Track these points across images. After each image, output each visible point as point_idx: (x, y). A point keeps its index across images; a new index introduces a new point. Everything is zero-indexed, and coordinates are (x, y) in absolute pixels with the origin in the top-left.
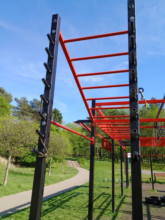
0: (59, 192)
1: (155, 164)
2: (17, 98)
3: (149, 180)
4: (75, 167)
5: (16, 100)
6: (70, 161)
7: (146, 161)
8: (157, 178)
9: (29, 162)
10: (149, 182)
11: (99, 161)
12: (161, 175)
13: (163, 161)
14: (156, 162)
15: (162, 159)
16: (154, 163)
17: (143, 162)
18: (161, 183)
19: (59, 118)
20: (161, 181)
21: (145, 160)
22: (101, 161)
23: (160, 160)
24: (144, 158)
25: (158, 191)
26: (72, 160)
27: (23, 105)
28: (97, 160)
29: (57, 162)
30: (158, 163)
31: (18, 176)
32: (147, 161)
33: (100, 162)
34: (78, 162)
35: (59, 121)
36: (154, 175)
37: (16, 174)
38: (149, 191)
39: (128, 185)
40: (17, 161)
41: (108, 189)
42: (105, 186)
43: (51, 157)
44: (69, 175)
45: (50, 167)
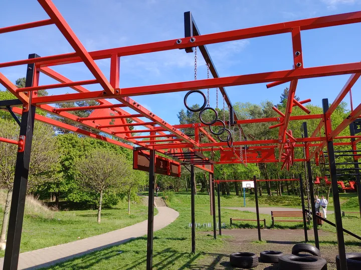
0: (89, 251)
1: (290, 196)
3: (263, 223)
4: (156, 206)
7: (275, 193)
10: (262, 226)
11: (197, 196)
14: (292, 193)
16: (289, 195)
17: (270, 195)
18: (282, 228)
20: (283, 224)
21: (276, 191)
22: (200, 195)
24: (275, 189)
25: (268, 242)
29: (124, 200)
30: (297, 194)
31: (44, 225)
32: (277, 193)
33: (199, 197)
34: (163, 198)
36: (272, 215)
37: (45, 221)
38: (252, 242)
39: (220, 234)
40: (57, 200)
41: (182, 241)
42: (180, 237)
43: (100, 191)
44: (137, 219)
45: (100, 208)
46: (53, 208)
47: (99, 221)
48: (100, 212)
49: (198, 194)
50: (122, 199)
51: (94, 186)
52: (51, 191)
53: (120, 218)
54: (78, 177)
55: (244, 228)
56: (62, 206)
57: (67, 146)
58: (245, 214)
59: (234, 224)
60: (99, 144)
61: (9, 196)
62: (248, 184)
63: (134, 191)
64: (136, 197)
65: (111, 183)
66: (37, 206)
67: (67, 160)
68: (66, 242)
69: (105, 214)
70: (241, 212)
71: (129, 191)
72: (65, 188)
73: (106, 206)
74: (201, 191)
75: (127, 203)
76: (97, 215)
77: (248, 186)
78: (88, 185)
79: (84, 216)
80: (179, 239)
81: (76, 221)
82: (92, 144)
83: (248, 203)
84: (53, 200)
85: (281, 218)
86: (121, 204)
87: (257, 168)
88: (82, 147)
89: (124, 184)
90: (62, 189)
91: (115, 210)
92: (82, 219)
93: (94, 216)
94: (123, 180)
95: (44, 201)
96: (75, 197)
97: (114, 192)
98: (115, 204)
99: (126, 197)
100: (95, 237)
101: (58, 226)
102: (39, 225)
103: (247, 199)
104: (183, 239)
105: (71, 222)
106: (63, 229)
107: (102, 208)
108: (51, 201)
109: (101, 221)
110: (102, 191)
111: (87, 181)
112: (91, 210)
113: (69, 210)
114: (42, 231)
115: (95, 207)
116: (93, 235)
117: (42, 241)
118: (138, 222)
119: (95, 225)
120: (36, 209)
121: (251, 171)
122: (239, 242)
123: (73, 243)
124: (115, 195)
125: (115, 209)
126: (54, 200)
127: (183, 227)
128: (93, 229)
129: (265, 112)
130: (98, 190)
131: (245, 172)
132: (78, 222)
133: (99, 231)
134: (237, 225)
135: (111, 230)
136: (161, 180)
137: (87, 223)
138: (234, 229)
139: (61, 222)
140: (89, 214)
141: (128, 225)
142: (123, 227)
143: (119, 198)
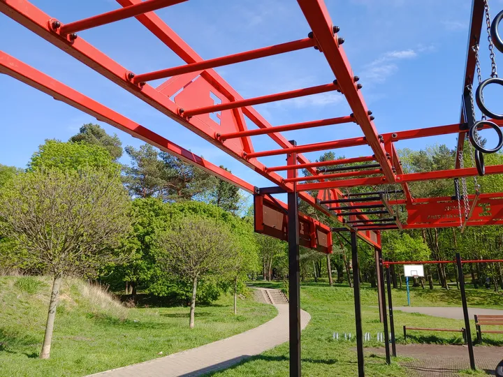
1: (479, 290)
2: (131, 147)
3: (460, 335)
4: (274, 303)
5: (129, 151)
6: (263, 289)
7: (454, 285)
8: (483, 328)
9: (161, 295)
10: (459, 340)
11: (334, 288)
12: (496, 320)
13: (499, 282)
14: (481, 286)
15: (496, 278)
16: (476, 288)
17: (446, 287)
18: (496, 344)
19: (230, 189)
20: (495, 338)
21: (452, 282)
22: (337, 288)
23: (491, 279)
24: (450, 279)
25: (487, 372)
26: (269, 288)
27: (146, 163)
28: (330, 285)
29: (228, 293)
30: (488, 287)
31: (113, 330)
33: (336, 290)
34: (282, 291)
35: (231, 197)
36: (476, 321)
37: (115, 323)
38: (458, 371)
39: (394, 354)
40: (134, 292)
41: (331, 366)
42: (324, 358)
43: (193, 279)
44: (248, 323)
45: (193, 305)
46: (128, 304)
47: (192, 324)
48: (193, 311)
49: (335, 286)
50: (225, 291)
51: (184, 271)
52: (127, 279)
53: (223, 321)
54: (160, 257)
55: (428, 343)
56: (142, 301)
57: (147, 213)
58: (415, 317)
59: (410, 336)
60: (191, 211)
61: (55, 286)
62: (414, 270)
63: (242, 280)
64: (244, 289)
65: (209, 267)
66: (105, 301)
67: (148, 234)
68: (141, 361)
69: (201, 314)
70: (408, 314)
71: (235, 280)
72: (146, 276)
73: (203, 302)
74: (338, 281)
75: (232, 297)
76: (189, 315)
77: (414, 274)
78: (175, 270)
79: (170, 316)
80: (323, 361)
81: (158, 324)
82: (182, 211)
83: (412, 300)
84: (129, 291)
85: (492, 328)
86: (224, 299)
87: (425, 246)
88: (169, 215)
89: (229, 268)
90: (142, 276)
91: (215, 308)
92: (168, 320)
93: (184, 316)
94: (227, 262)
95: (117, 293)
96: (160, 289)
97: (212, 281)
98: (215, 298)
99: (230, 289)
100: (186, 352)
101: (132, 332)
102: (106, 330)
103: (412, 294)
104: (331, 362)
105: (152, 326)
106: (138, 337)
107: (197, 304)
108: (127, 294)
109: (195, 324)
110: (196, 280)
111: (173, 263)
112: (180, 308)
113: (151, 307)
114: (108, 340)
115: (187, 303)
116: (183, 348)
117: (105, 358)
118: (251, 327)
119: (187, 331)
120: (104, 305)
121: (416, 251)
122: (432, 370)
123: (152, 362)
124: (215, 285)
125: (215, 306)
126: (131, 293)
127: (323, 338)
128: (183, 338)
129: (437, 161)
130: (190, 277)
131: (407, 253)
132: (163, 326)
133: (192, 341)
134: (415, 338)
135: (210, 341)
136: (277, 264)
137: (174, 328)
138: (410, 344)
139: (138, 326)
140: (178, 312)
141: (236, 332)
142: (229, 336)
143: (220, 290)
